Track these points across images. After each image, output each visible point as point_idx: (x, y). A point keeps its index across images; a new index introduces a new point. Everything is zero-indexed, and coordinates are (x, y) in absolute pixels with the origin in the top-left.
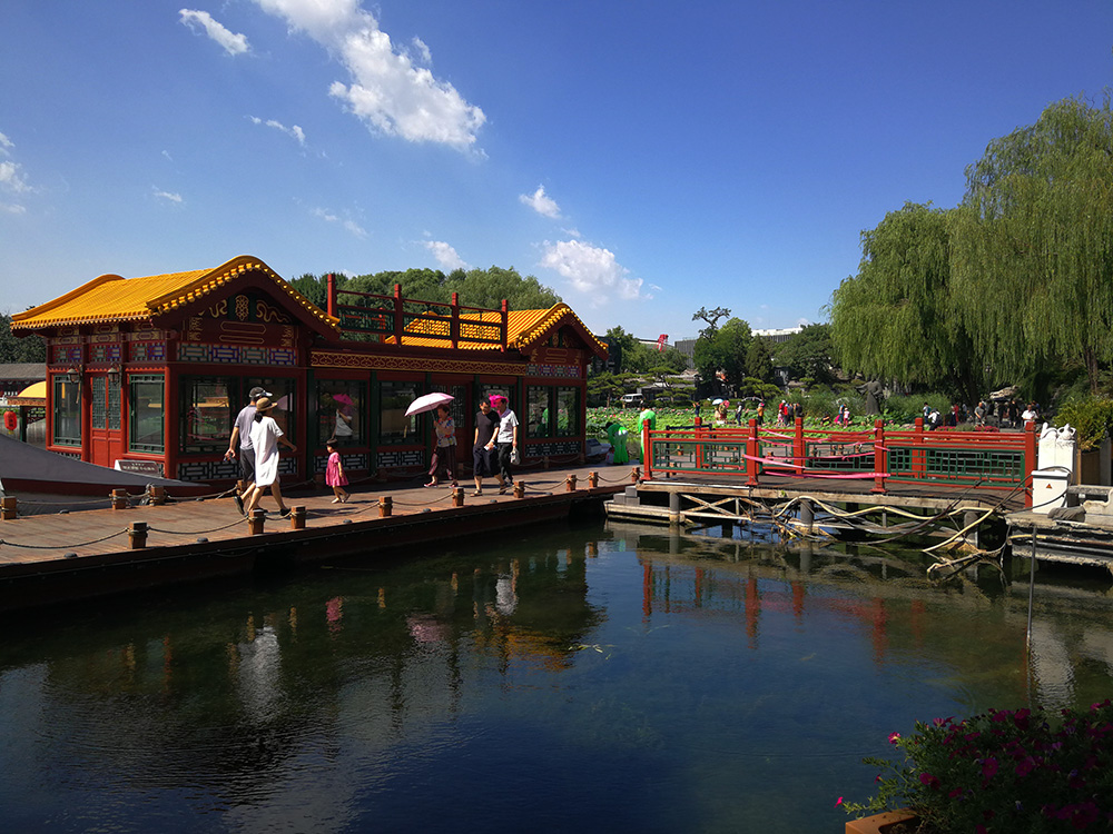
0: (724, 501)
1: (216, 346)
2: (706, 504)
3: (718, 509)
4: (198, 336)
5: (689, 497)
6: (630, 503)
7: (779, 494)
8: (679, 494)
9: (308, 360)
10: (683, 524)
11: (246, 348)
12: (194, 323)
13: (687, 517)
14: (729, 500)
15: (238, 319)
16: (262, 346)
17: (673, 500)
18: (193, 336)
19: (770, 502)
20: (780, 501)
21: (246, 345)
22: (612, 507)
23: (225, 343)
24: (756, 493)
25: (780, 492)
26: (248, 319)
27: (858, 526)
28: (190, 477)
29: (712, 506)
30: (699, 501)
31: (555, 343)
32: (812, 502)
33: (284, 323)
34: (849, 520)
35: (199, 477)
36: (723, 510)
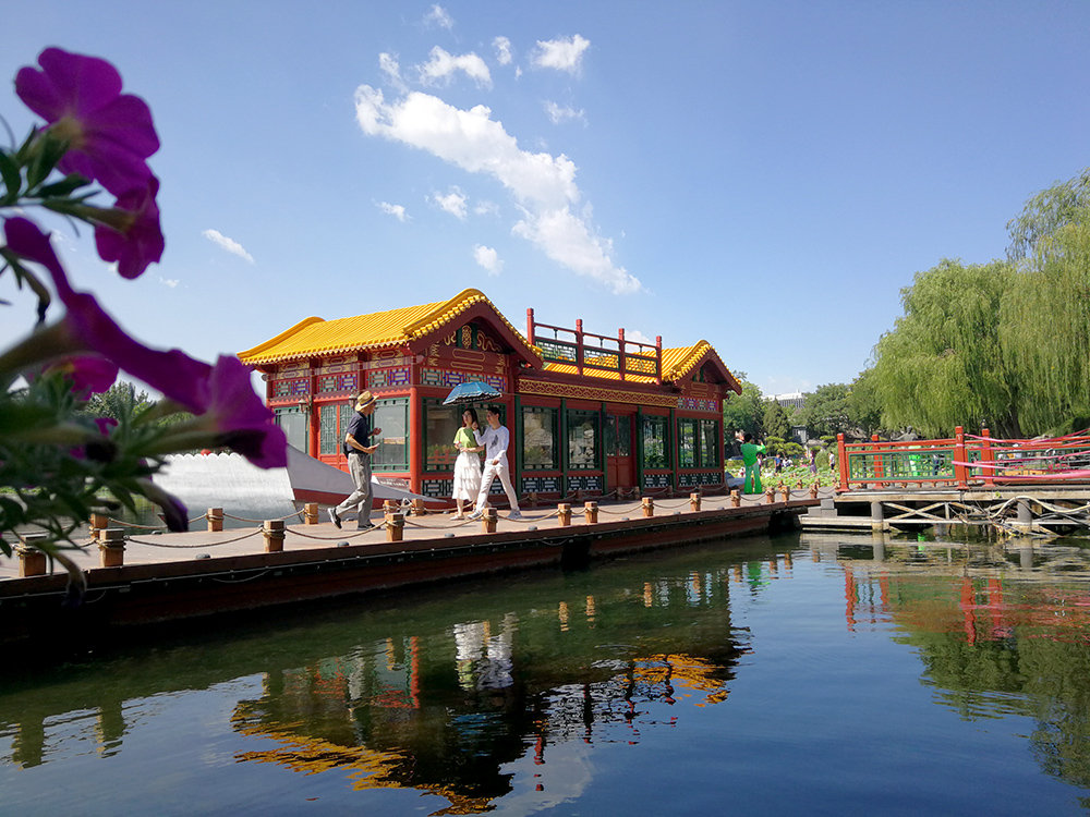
0: (932, 507)
1: (448, 372)
2: (912, 512)
3: (926, 515)
4: (436, 362)
5: (893, 505)
6: (826, 515)
7: (993, 496)
8: (881, 503)
9: (516, 387)
10: (888, 531)
11: (469, 374)
12: (434, 349)
13: (891, 524)
14: (938, 505)
15: (463, 347)
16: (480, 372)
17: (875, 509)
18: (432, 362)
19: (984, 504)
20: (994, 502)
21: (469, 371)
22: (804, 520)
23: (455, 369)
24: (968, 496)
25: (994, 494)
26: (471, 347)
27: (1082, 521)
28: (430, 494)
29: (919, 512)
30: (905, 509)
31: (698, 378)
32: (1031, 502)
33: (497, 351)
34: (1073, 516)
35: (437, 494)
36: (931, 516)
